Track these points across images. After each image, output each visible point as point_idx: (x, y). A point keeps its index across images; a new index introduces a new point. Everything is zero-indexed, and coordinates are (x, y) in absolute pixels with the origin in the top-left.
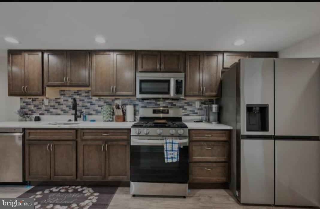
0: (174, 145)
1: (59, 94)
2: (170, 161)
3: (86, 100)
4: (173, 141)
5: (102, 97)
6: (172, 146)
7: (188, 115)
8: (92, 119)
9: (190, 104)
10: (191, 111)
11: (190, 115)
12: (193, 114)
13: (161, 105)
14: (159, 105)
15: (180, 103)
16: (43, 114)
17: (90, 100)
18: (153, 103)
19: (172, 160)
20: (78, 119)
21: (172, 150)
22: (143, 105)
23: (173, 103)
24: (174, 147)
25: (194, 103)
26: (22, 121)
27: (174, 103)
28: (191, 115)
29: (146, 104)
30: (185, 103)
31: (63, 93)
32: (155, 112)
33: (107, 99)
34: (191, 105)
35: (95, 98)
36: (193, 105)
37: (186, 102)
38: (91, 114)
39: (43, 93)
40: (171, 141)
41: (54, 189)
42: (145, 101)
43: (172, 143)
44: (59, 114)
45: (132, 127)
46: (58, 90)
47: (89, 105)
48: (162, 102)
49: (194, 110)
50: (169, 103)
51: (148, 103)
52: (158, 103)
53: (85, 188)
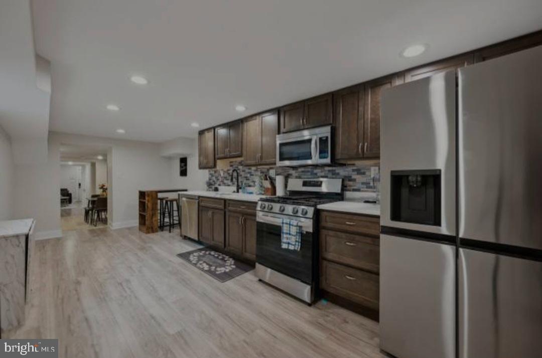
0: (291, 227)
1: (229, 165)
2: (284, 246)
3: (247, 171)
4: (290, 222)
5: (259, 167)
6: (290, 228)
7: (358, 190)
8: (251, 191)
9: (362, 171)
10: (363, 183)
11: (362, 189)
12: (366, 189)
13: (318, 175)
14: (316, 174)
15: (345, 171)
16: (219, 185)
17: (249, 171)
18: (308, 172)
19: (288, 246)
20: (240, 190)
21: (290, 234)
22: (297, 175)
23: (335, 170)
24: (291, 230)
25: (369, 170)
26: (207, 190)
27: (337, 171)
28: (363, 191)
29: (301, 173)
30: (353, 170)
31: (232, 164)
32: (305, 184)
33: (263, 168)
34: (364, 173)
35: (253, 168)
36: (367, 173)
37: (355, 168)
38: (250, 186)
39: (215, 166)
40: (288, 221)
41: (213, 253)
42: (300, 170)
43: (290, 224)
44: (229, 185)
45: (259, 201)
46: (229, 162)
47: (248, 175)
48: (320, 171)
49: (368, 181)
50: (329, 171)
51: (303, 172)
52: (315, 171)
53: (231, 259)
